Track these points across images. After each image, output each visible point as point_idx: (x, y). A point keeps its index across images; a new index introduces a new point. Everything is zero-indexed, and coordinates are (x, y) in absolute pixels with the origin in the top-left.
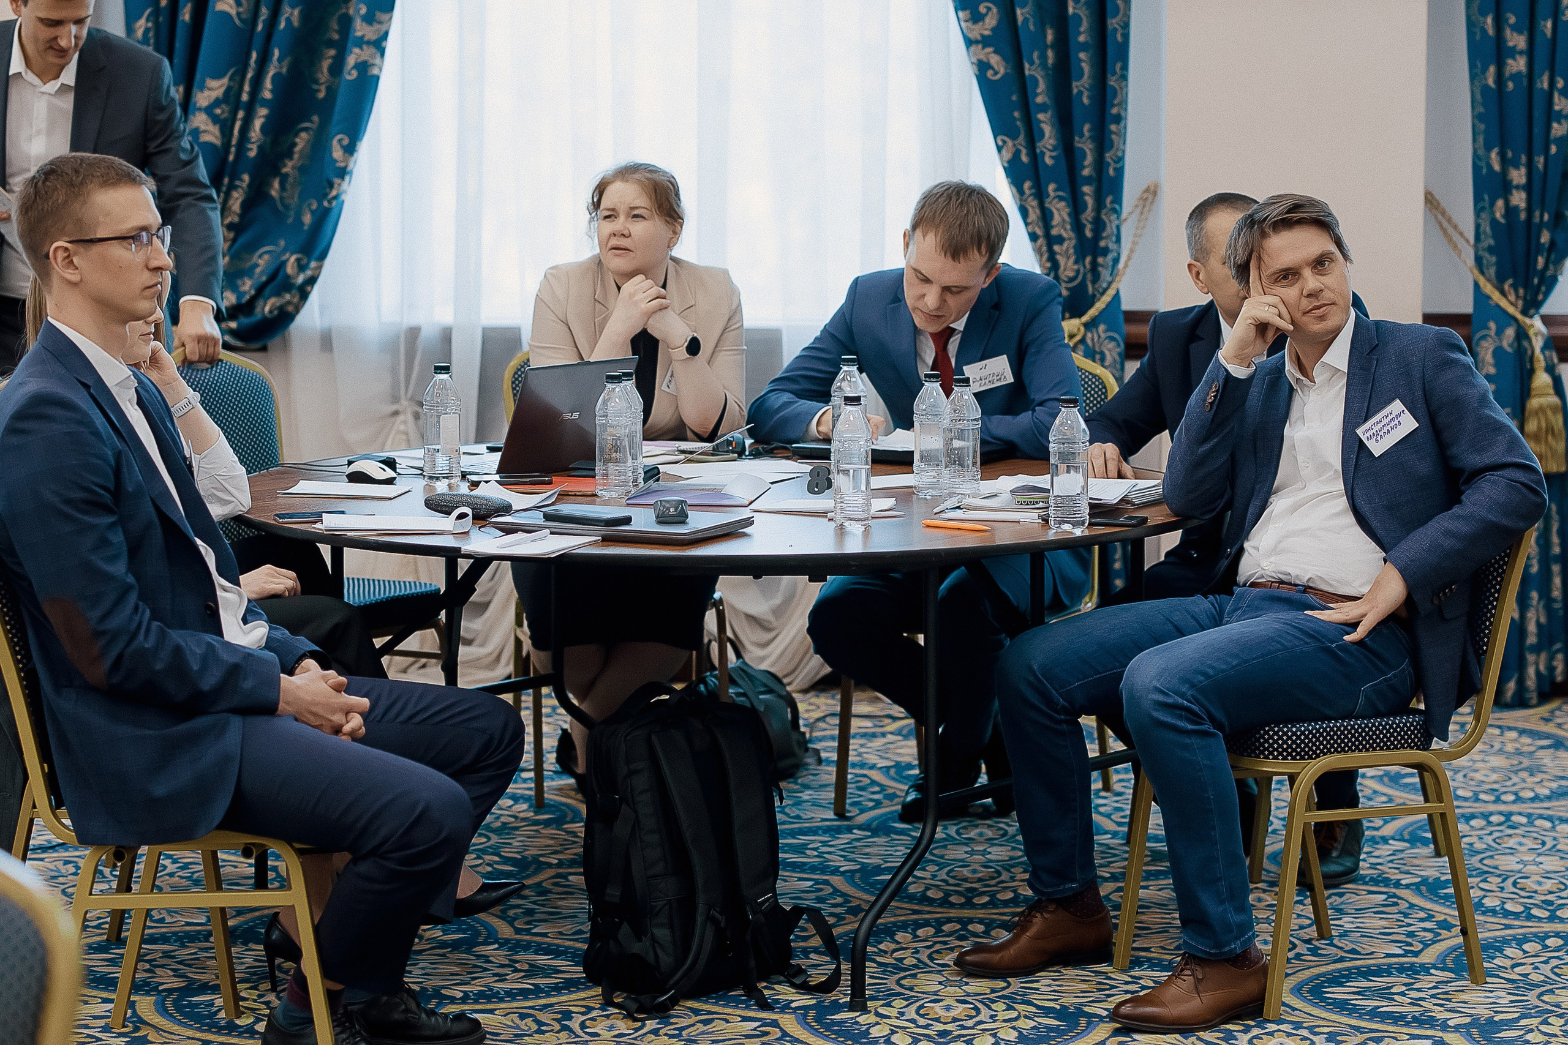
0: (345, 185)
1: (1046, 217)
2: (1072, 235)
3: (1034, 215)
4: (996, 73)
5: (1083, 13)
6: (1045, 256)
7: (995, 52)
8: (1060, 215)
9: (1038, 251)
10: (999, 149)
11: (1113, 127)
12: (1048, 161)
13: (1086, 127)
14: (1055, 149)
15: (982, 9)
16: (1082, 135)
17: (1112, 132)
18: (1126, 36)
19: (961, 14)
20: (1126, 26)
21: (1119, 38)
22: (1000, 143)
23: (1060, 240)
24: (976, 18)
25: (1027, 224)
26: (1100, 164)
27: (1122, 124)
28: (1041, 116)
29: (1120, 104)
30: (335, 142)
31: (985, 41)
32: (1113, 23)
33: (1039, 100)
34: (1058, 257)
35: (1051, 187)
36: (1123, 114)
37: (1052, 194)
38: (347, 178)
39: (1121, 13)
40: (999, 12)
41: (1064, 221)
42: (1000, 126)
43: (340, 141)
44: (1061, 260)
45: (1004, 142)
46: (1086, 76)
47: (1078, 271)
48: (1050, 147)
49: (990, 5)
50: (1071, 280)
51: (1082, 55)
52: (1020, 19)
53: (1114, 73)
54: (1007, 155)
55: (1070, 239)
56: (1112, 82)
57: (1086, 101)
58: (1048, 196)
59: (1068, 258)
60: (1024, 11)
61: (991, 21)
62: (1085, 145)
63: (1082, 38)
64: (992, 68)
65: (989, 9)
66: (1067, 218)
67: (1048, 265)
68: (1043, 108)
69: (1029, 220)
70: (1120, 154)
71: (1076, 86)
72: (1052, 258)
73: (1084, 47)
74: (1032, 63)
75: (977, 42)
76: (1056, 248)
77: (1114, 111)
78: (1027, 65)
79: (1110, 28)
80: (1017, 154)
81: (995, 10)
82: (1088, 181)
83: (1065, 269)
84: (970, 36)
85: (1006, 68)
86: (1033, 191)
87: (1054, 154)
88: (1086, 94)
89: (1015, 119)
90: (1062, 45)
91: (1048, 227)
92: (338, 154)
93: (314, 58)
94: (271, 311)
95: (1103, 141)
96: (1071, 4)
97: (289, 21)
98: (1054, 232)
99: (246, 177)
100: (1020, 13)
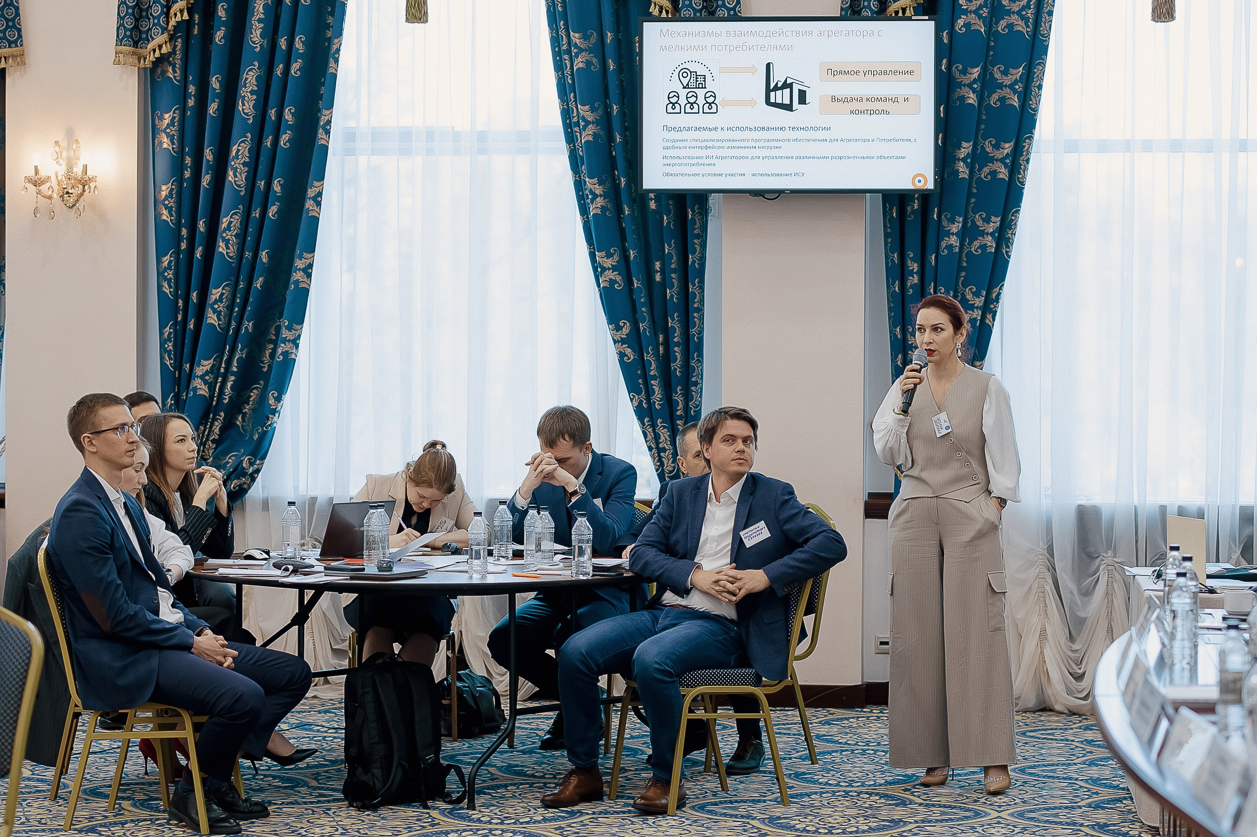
0: (275, 419)
1: (657, 437)
2: (671, 448)
3: (649, 437)
4: (629, 359)
5: (677, 326)
7: (628, 347)
8: (664, 436)
9: (653, 456)
10: (632, 400)
11: (693, 388)
12: (657, 406)
13: (679, 388)
14: (661, 400)
15: (621, 324)
16: (676, 392)
17: (692, 391)
18: (701, 339)
19: (610, 326)
20: (701, 332)
21: (696, 339)
22: (632, 397)
23: (664, 450)
24: (618, 328)
25: (646, 442)
26: (687, 408)
27: (699, 385)
28: (653, 382)
29: (698, 375)
30: (271, 395)
31: (623, 341)
32: (693, 331)
33: (652, 373)
34: (663, 459)
35: (659, 421)
36: (699, 381)
37: (660, 424)
38: (277, 415)
39: (697, 326)
40: (630, 325)
41: (666, 439)
42: (632, 388)
43: (273, 394)
44: (665, 461)
45: (634, 396)
46: (678, 361)
47: (674, 467)
48: (659, 400)
49: (626, 321)
50: (671, 472)
51: (676, 349)
52: (642, 329)
53: (694, 358)
54: (636, 404)
55: (670, 449)
56: (693, 363)
57: (678, 373)
58: (657, 425)
59: (669, 460)
60: (644, 324)
61: (626, 330)
62: (678, 397)
63: (676, 340)
64: (627, 356)
65: (625, 323)
66: (669, 438)
67: (658, 464)
68: (654, 378)
69: (647, 439)
71: (673, 365)
72: (660, 460)
73: (677, 344)
74: (648, 353)
75: (619, 342)
76: (662, 454)
77: (694, 379)
78: (645, 354)
79: (691, 334)
80: (641, 402)
81: (628, 324)
82: (680, 418)
83: (667, 467)
84: (616, 338)
85: (634, 356)
86: (649, 423)
87: (661, 402)
88: (678, 369)
89: (639, 384)
90: (667, 343)
91: (657, 443)
92: (272, 401)
93: (261, 348)
94: (234, 488)
95: (688, 397)
96: (670, 320)
97: (246, 328)
98: (661, 446)
99: (222, 414)
100: (641, 326)
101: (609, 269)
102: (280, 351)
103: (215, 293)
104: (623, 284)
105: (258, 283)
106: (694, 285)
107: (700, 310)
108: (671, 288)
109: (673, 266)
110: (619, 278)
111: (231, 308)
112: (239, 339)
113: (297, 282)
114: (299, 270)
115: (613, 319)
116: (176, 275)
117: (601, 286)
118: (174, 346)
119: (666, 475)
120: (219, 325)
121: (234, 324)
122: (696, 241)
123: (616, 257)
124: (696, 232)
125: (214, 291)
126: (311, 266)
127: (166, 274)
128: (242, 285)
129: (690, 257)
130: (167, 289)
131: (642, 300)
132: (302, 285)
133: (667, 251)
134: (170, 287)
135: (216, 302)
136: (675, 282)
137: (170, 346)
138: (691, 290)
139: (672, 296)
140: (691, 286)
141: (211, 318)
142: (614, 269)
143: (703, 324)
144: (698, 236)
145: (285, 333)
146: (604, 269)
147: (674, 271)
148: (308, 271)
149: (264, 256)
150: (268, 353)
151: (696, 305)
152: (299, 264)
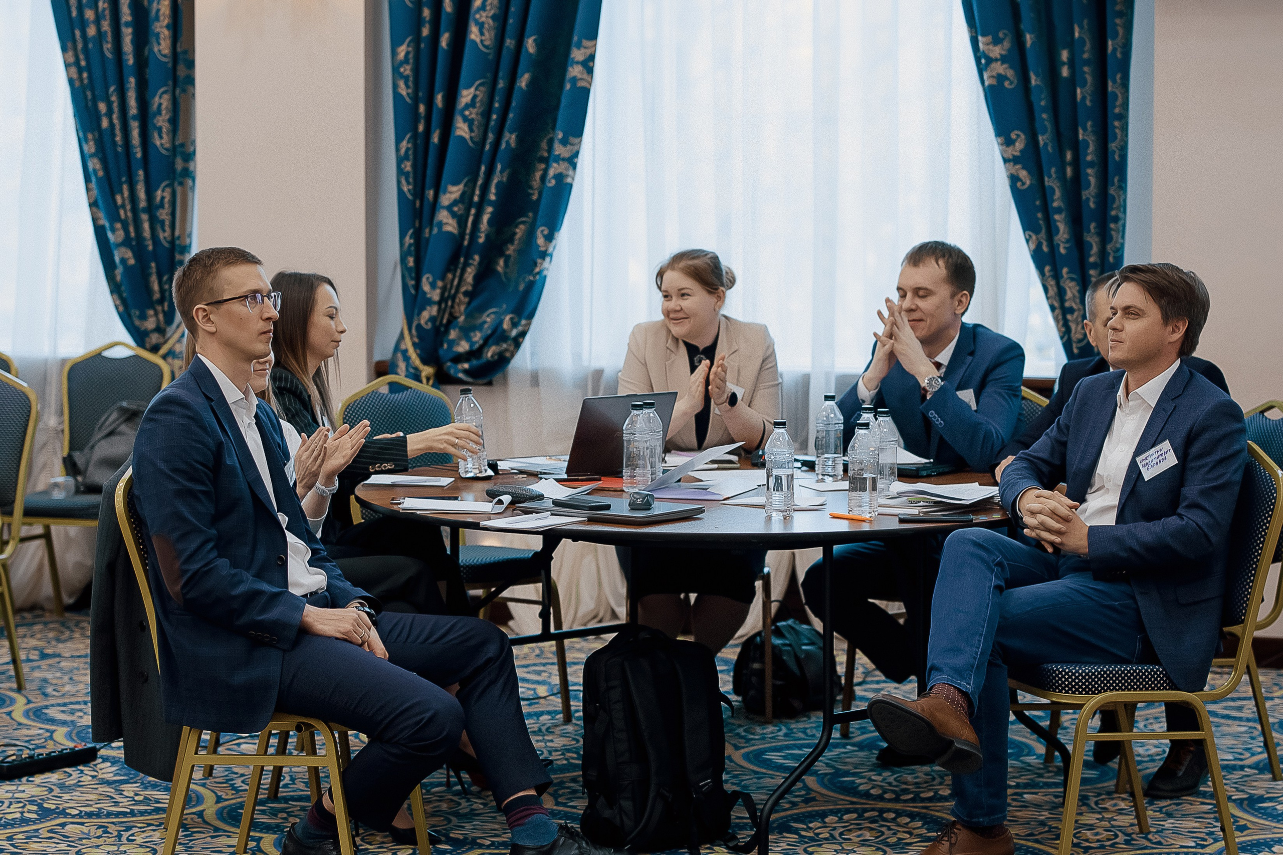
0: (546, 265)
1: (1061, 293)
3: (1052, 291)
4: (1023, 184)
5: (1091, 139)
6: (1061, 323)
7: (1023, 168)
8: (1071, 292)
9: (1056, 319)
10: (1027, 241)
11: (1112, 226)
12: (1062, 251)
13: (1093, 226)
14: (1067, 241)
15: (1013, 136)
16: (1089, 231)
17: (1111, 229)
18: (1124, 157)
19: (999, 140)
20: (1124, 149)
21: (1117, 158)
22: (1027, 237)
23: (1071, 311)
24: (1008, 142)
25: (1048, 298)
26: (1103, 253)
27: (1120, 223)
28: (1057, 217)
29: (1118, 208)
30: (539, 232)
31: (1016, 160)
32: (1113, 146)
33: (1055, 204)
34: (1069, 323)
35: (1065, 270)
36: (1121, 215)
37: (1065, 276)
38: (548, 259)
39: (1118, 139)
40: (1026, 137)
41: (1074, 296)
42: (1028, 225)
43: (542, 231)
44: (1073, 326)
45: (1030, 236)
46: (1092, 187)
48: (1064, 241)
49: (1019, 133)
50: (1080, 342)
51: (1089, 171)
52: (1041, 143)
53: (1113, 184)
54: (1033, 247)
55: (1077, 310)
56: (1112, 191)
57: (1092, 205)
58: (1062, 277)
60: (1044, 137)
61: (1019, 145)
62: (1092, 239)
63: (1089, 158)
64: (1021, 180)
66: (1077, 294)
67: (1063, 329)
68: (1059, 211)
69: (1049, 296)
70: (1118, 246)
71: (1085, 194)
72: (1066, 324)
73: (1091, 164)
74: (1050, 176)
75: (1010, 161)
76: (1069, 317)
77: (1113, 213)
78: (1046, 178)
79: (1110, 150)
80: (1039, 246)
81: (1023, 136)
82: (1094, 266)
83: (1076, 332)
84: (1005, 156)
85: (1031, 180)
86: (1052, 273)
87: (1067, 245)
88: (1092, 200)
89: (1038, 219)
90: (1077, 163)
91: (1062, 300)
92: (540, 241)
93: (529, 170)
94: (492, 356)
95: (1105, 236)
96: (1081, 132)
97: (508, 143)
98: (1067, 304)
99: (477, 257)
100: (1041, 139)
101: (996, 60)
102: (551, 172)
103: (466, 96)
104: (1016, 81)
105: (523, 81)
106: (1114, 82)
107: (1123, 117)
108: (1083, 86)
109: (1086, 56)
110: (1010, 73)
111: (486, 114)
112: (499, 156)
113: (574, 80)
114: (577, 63)
115: (1002, 129)
116: (416, 70)
117: (987, 83)
118: (414, 166)
119: (1074, 345)
120: (471, 138)
121: (491, 137)
122: (1118, 21)
123: (1007, 44)
124: (1118, 8)
125: (465, 92)
126: (592, 58)
127: (402, 70)
128: (501, 84)
129: (1110, 43)
130: (403, 91)
131: (1043, 103)
132: (581, 84)
133: (1077, 35)
134: (407, 87)
135: (467, 106)
136: (1089, 78)
137: (408, 166)
138: (1110, 89)
139: (1084, 98)
140: (1110, 84)
141: (461, 129)
142: (1003, 59)
143: (1127, 135)
144: (1120, 14)
145: (559, 150)
146: (990, 61)
147: (1087, 62)
148: (588, 64)
149: (530, 45)
150: (538, 175)
151: (1117, 110)
152: (578, 55)
